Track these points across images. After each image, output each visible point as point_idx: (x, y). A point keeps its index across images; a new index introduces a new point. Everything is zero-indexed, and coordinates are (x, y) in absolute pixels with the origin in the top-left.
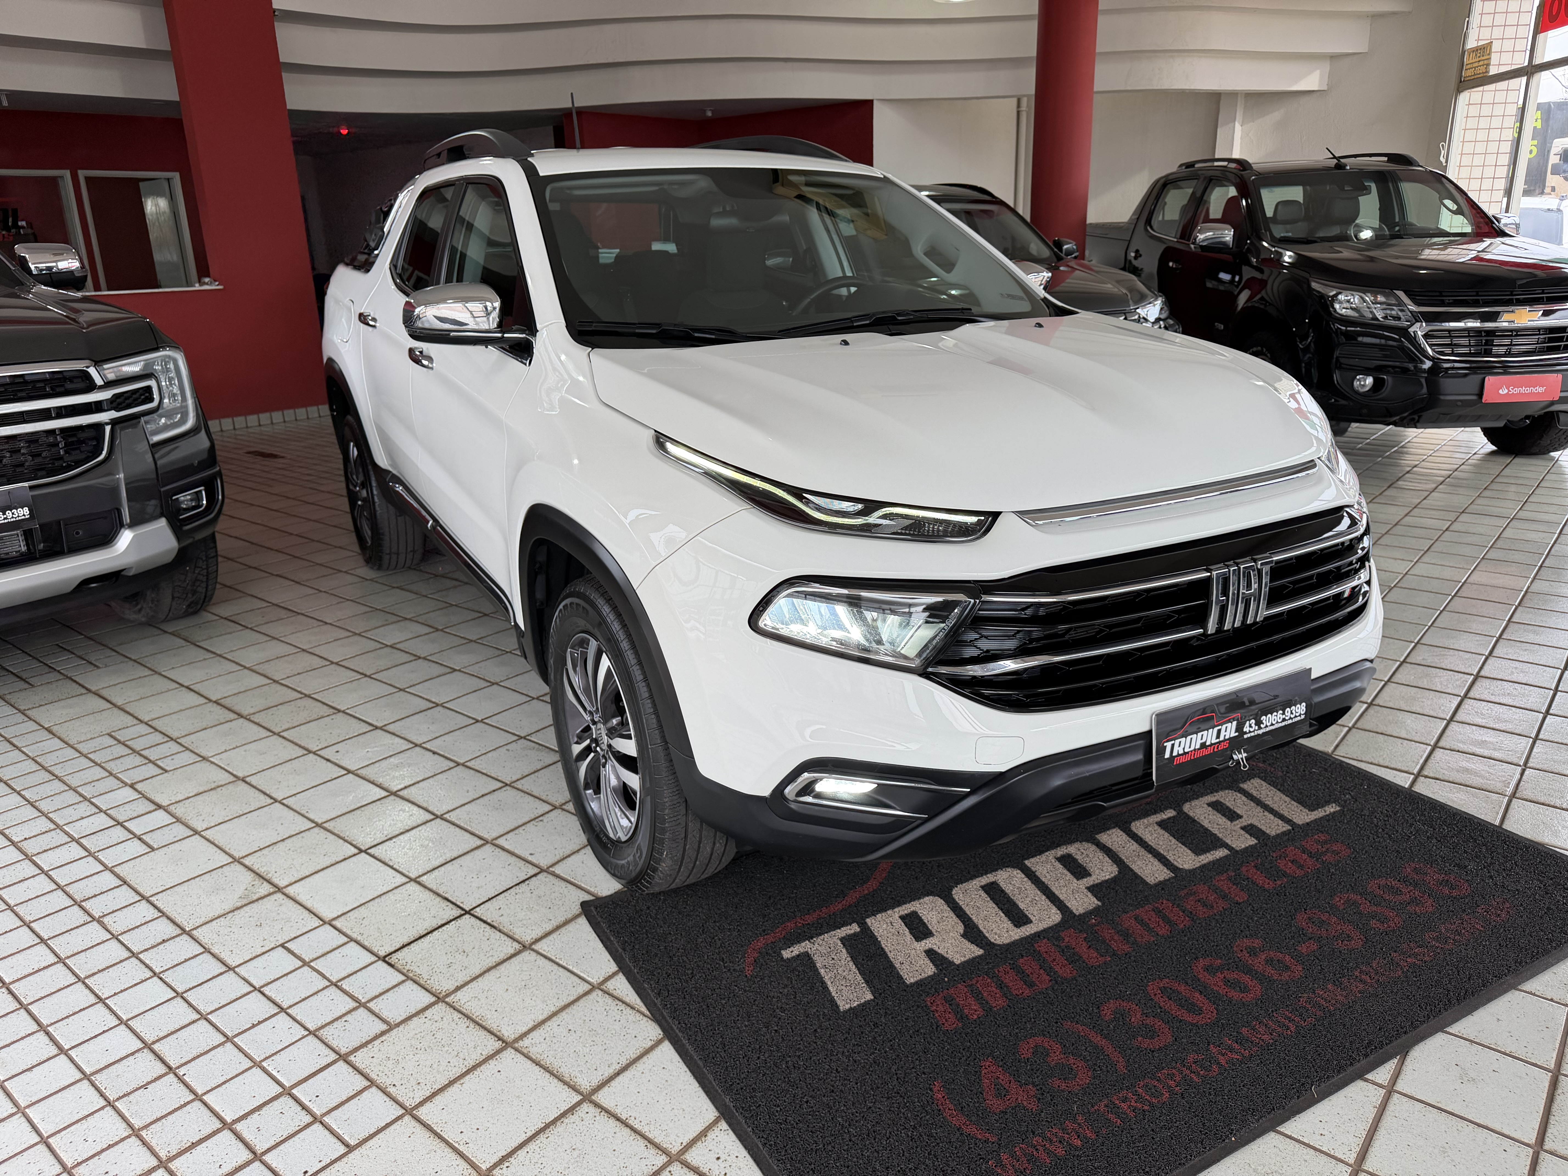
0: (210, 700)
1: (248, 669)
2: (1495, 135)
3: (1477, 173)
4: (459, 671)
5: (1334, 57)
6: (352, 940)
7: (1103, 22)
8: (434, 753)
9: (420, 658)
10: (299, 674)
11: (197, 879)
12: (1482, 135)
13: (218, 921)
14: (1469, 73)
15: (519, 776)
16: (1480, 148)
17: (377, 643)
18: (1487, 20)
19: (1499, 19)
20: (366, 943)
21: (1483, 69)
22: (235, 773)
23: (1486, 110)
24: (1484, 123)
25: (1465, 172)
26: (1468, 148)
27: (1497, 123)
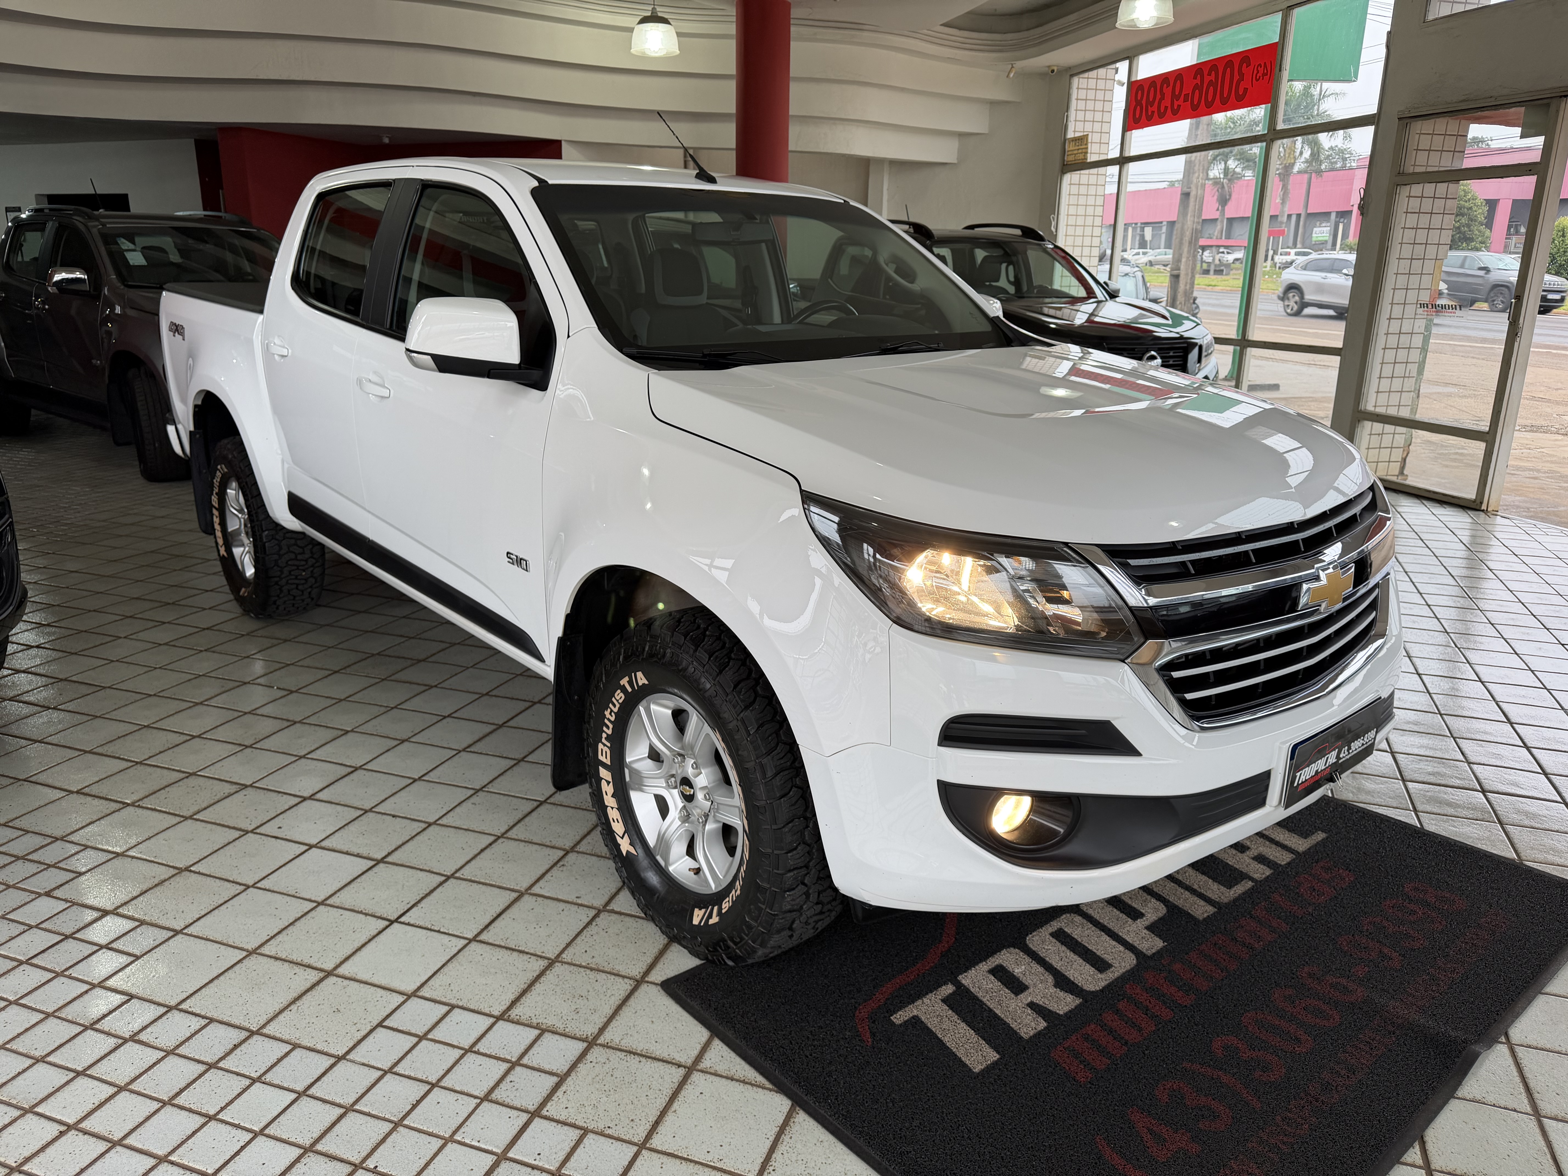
0: (71, 792)
1: (90, 752)
2: (1090, 211)
3: (1079, 241)
4: (352, 731)
5: (961, 135)
6: (453, 1007)
7: (795, 90)
8: (394, 816)
9: (295, 723)
10: (161, 752)
11: (222, 978)
12: (1081, 210)
13: (283, 1015)
14: (1071, 158)
15: (506, 828)
16: (1080, 221)
17: (231, 712)
18: (1080, 116)
19: (1089, 116)
20: (472, 1007)
21: (1081, 156)
22: (171, 864)
23: (1083, 190)
24: (1082, 200)
25: (1070, 241)
26: (1072, 221)
27: (1091, 200)
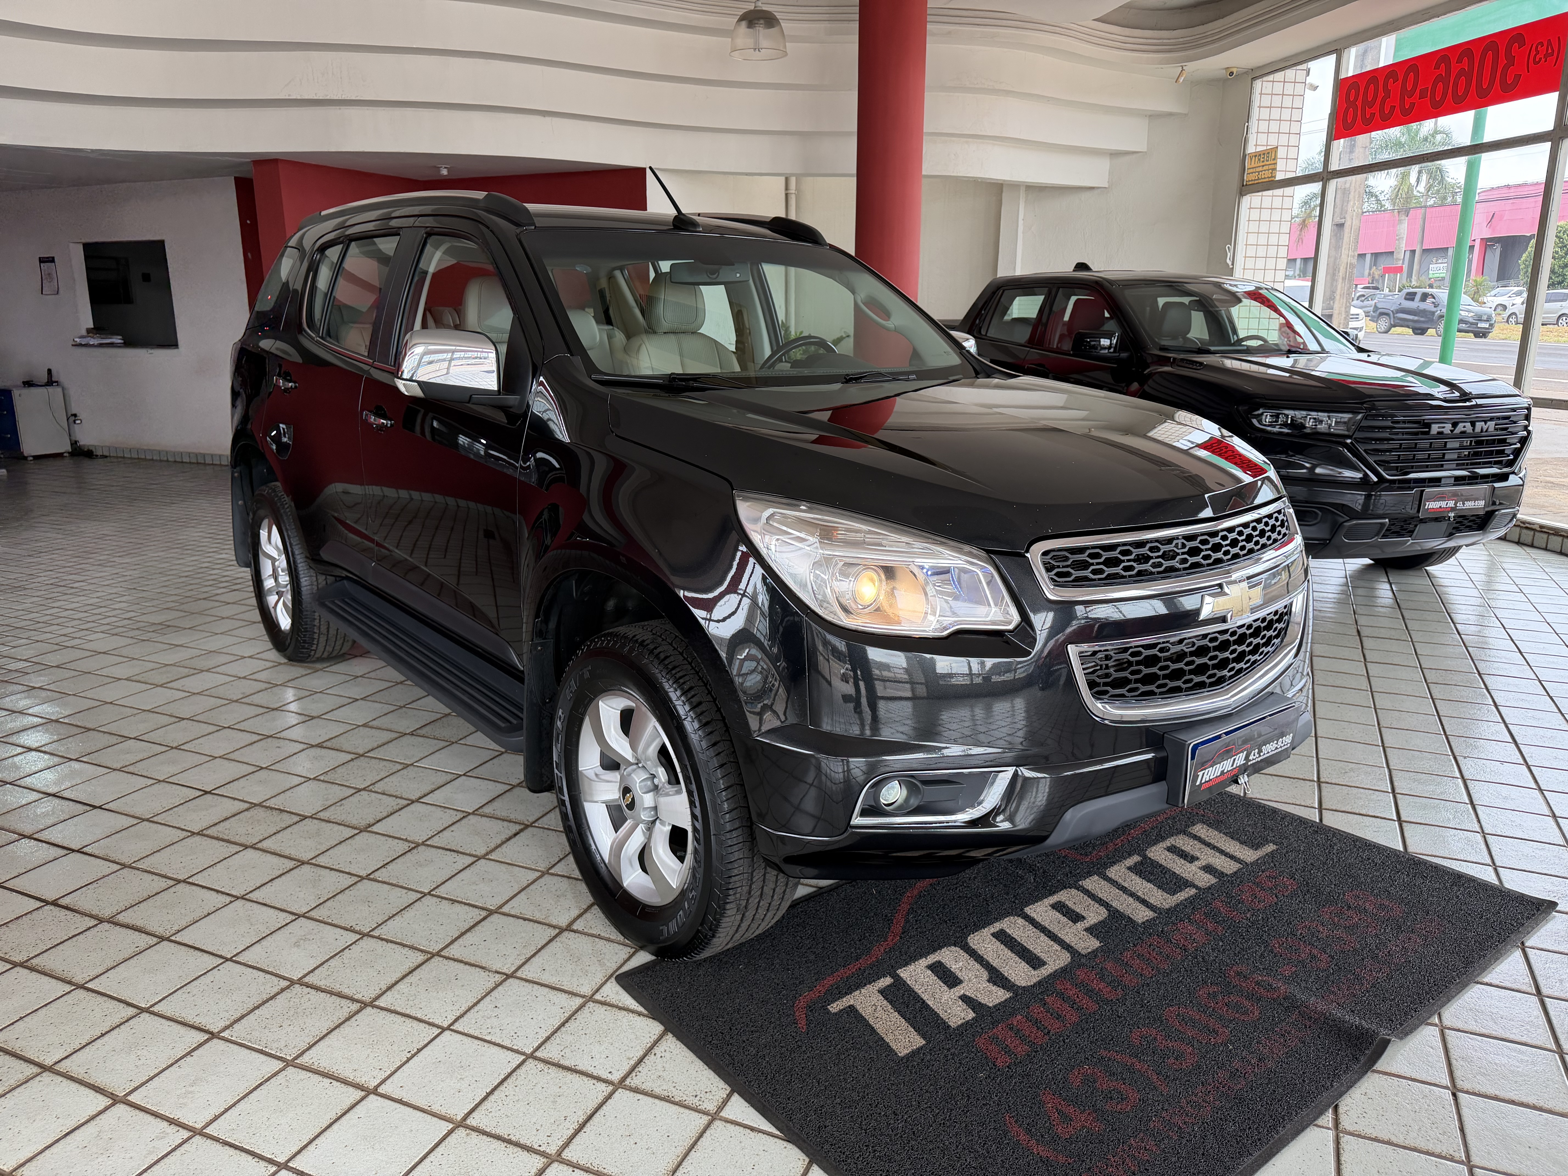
2: (1273, 239)
5: (1114, 154)
12: (1263, 239)
14: (1252, 177)
16: (1261, 252)
19: (1274, 126)
21: (1268, 174)
23: (1266, 215)
24: (1264, 227)
25: (1248, 275)
26: (1251, 252)
27: (1275, 228)
